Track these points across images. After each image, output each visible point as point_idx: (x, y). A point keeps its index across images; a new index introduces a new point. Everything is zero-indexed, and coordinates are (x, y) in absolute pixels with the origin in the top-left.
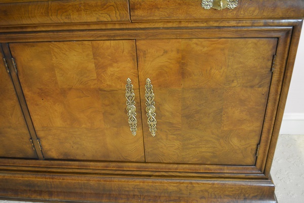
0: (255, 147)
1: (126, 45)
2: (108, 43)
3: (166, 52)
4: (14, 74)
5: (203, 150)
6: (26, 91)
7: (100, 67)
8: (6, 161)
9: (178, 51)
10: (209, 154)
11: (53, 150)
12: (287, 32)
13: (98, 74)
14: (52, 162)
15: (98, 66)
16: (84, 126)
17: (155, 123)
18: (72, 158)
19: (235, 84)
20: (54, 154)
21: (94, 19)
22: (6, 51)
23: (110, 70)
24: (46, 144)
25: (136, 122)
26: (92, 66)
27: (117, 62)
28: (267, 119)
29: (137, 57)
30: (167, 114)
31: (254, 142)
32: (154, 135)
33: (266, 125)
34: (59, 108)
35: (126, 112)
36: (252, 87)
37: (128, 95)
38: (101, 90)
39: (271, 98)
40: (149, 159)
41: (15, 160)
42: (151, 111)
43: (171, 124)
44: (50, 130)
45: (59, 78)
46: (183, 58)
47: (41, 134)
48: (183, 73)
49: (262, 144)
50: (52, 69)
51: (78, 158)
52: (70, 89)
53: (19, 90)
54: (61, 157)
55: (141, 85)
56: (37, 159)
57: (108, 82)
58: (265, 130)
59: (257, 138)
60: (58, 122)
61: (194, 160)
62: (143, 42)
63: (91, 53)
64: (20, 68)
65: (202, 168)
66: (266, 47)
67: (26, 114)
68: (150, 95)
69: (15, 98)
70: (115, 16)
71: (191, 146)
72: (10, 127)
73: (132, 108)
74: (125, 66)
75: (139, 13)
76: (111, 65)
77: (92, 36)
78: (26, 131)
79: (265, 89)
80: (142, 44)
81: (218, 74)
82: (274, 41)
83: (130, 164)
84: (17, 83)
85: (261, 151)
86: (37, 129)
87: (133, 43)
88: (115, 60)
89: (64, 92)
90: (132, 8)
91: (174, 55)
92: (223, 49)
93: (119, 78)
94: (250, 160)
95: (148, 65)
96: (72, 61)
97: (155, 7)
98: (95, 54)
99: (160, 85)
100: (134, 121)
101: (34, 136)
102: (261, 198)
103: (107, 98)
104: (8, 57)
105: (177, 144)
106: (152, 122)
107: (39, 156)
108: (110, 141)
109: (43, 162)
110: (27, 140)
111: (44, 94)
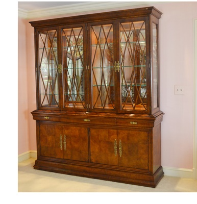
0: (147, 163)
1: (115, 131)
3: (124, 133)
4: (89, 135)
6: (91, 140)
7: (109, 136)
8: (79, 162)
10: (135, 164)
12: (150, 131)
14: (93, 164)
16: (103, 152)
18: (98, 163)
19: (140, 143)
20: (93, 161)
21: (109, 124)
23: (112, 137)
24: (92, 158)
26: (107, 135)
28: (149, 154)
29: (118, 134)
30: (124, 150)
32: (121, 156)
34: (98, 146)
35: (114, 148)
36: (144, 144)
37: (115, 143)
38: (109, 142)
39: (149, 147)
40: (119, 165)
41: (82, 162)
42: (120, 148)
43: (125, 153)
44: (94, 153)
45: (100, 138)
46: (128, 135)
47: (91, 154)
48: (128, 139)
49: (149, 162)
50: (98, 135)
51: (100, 163)
53: (89, 140)
55: (118, 141)
56: (88, 162)
57: (111, 140)
58: (149, 157)
59: (148, 160)
60: (97, 150)
61: (132, 167)
64: (91, 134)
65: (133, 169)
66: (146, 134)
67: (89, 147)
68: (120, 144)
70: (113, 124)
71: (130, 161)
72: (84, 151)
73: (116, 147)
74: (115, 136)
75: (118, 124)
77: (109, 128)
78: (88, 152)
79: (147, 145)
80: (119, 131)
81: (136, 140)
82: (147, 132)
83: (114, 166)
84: (89, 138)
85: (149, 164)
86: (91, 152)
87: (117, 130)
88: (113, 134)
89: (100, 142)
90: (117, 122)
91: (126, 134)
93: (113, 139)
94: (147, 168)
95: (120, 136)
96: (103, 133)
97: (121, 123)
98: (109, 132)
99: (123, 142)
100: (116, 152)
101: (89, 154)
102: (151, 181)
103: (110, 144)
104: (89, 131)
105: (127, 160)
106: (121, 152)
107: (89, 161)
108: (109, 158)
109: (90, 163)
110: (87, 155)
111: (95, 142)
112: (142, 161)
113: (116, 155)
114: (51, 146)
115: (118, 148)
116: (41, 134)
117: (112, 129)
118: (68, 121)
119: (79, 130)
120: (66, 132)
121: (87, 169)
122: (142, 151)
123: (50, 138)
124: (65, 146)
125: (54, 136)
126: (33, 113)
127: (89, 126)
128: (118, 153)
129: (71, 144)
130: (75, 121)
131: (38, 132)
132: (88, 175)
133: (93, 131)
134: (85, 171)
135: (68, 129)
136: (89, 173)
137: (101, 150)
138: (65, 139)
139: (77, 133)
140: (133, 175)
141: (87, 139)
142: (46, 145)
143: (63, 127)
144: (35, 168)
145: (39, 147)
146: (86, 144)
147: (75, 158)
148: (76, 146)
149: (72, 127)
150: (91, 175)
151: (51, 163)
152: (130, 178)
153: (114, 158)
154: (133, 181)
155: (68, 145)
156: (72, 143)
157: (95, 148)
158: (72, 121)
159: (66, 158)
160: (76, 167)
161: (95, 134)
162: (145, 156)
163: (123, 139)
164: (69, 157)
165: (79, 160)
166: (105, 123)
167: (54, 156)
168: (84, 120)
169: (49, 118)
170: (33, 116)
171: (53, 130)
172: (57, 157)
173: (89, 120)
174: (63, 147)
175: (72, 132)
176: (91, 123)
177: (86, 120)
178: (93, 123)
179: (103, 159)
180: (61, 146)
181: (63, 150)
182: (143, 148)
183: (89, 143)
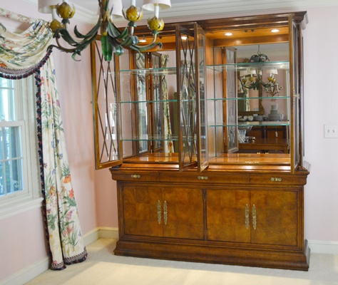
0: (295, 236)
1: (247, 192)
2: (241, 191)
3: (260, 195)
4: (205, 200)
5: (275, 237)
6: (207, 208)
8: (190, 240)
10: (277, 239)
11: (212, 236)
12: (299, 190)
13: (236, 202)
14: (211, 242)
15: (237, 199)
16: (227, 224)
18: (220, 240)
19: (284, 208)
20: (212, 238)
21: (238, 182)
22: (204, 192)
23: (241, 201)
24: (209, 233)
26: (234, 199)
28: (298, 223)
29: (250, 196)
30: (260, 219)
31: (295, 234)
32: (255, 229)
33: (298, 226)
34: (219, 215)
35: (245, 217)
36: (291, 209)
37: (246, 210)
38: (236, 208)
39: (298, 214)
40: (252, 242)
41: (194, 241)
42: (254, 217)
43: (262, 224)
44: (213, 225)
45: (222, 203)
46: (266, 197)
47: (208, 227)
48: (266, 203)
49: (298, 234)
50: (219, 199)
51: (222, 240)
52: (225, 207)
53: (205, 207)
54: (215, 240)
55: (251, 207)
56: (204, 240)
57: (239, 205)
58: (298, 228)
59: (296, 232)
60: (217, 222)
61: (271, 243)
63: (234, 194)
64: (208, 199)
66: (294, 195)
67: (205, 218)
68: (254, 212)
69: (203, 210)
70: (244, 182)
71: (269, 235)
72: (196, 223)
73: (247, 216)
74: (246, 200)
75: (252, 182)
76: (241, 199)
77: (236, 188)
78: (202, 225)
79: (296, 210)
80: (252, 192)
81: (278, 204)
82: (296, 193)
83: (244, 244)
84: (205, 204)
85: (298, 239)
86: (208, 225)
87: (249, 191)
88: (243, 197)
89: (222, 209)
90: (250, 180)
91: (263, 196)
92: (279, 195)
93: (243, 204)
94: (294, 243)
95: (254, 199)
96: (227, 197)
97: (256, 180)
98: (236, 194)
99: (258, 207)
100: (247, 222)
101: (205, 228)
102: (301, 262)
103: (238, 211)
104: (205, 194)
105: (264, 234)
106: (255, 223)
107: (205, 238)
108: (236, 231)
109: (206, 241)
110: (202, 230)
111: (214, 209)
112: (287, 233)
113: (247, 227)
114: (142, 218)
115: (251, 218)
116: (126, 201)
117: (242, 189)
118: (172, 179)
119: (189, 193)
120: (168, 196)
121: (203, 250)
122: (287, 220)
123: (140, 207)
124: (166, 218)
125: (148, 203)
128: (251, 224)
129: (175, 214)
131: (121, 199)
132: (205, 258)
133: (211, 194)
134: (199, 254)
135: (170, 192)
136: (206, 255)
137: (223, 221)
138: (165, 207)
139: (186, 197)
140: (275, 255)
141: (202, 205)
142: (134, 218)
143: (163, 189)
144: (115, 254)
145: (122, 221)
146: (200, 212)
147: (182, 235)
148: (184, 216)
149: (177, 189)
150: (209, 259)
151: (142, 244)
152: (269, 260)
153: (243, 233)
154: (275, 263)
155: (171, 216)
156: (178, 212)
157: (214, 219)
158: (178, 180)
159: (167, 235)
160: (184, 248)
161: (215, 197)
162: (292, 227)
163: (258, 203)
164: (172, 234)
165: (187, 237)
166: (233, 182)
167: (147, 234)
168: (199, 177)
169: (139, 176)
170: (113, 174)
171: (146, 194)
172: (152, 235)
173: (206, 178)
174: (162, 219)
175: (176, 197)
176: (209, 182)
177: (202, 178)
178: (212, 182)
179: (227, 234)
180: (160, 218)
181: (163, 224)
182: (288, 215)
183: (205, 211)
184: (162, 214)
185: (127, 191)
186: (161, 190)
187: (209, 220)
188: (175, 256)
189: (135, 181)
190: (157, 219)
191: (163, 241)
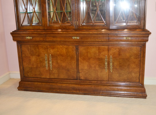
0: (139, 76)
1: (106, 47)
2: (102, 46)
3: (116, 49)
4: (77, 53)
5: (125, 77)
6: (79, 58)
7: (100, 52)
8: (68, 80)
9: (118, 49)
10: (126, 78)
11: (83, 77)
12: (143, 45)
13: (99, 54)
14: (82, 81)
16: (93, 69)
17: (112, 68)
18: (87, 79)
19: (132, 58)
20: (82, 78)
21: (101, 40)
22: (77, 47)
24: (81, 75)
25: (107, 68)
26: (97, 52)
27: (104, 51)
28: (141, 67)
29: (108, 50)
30: (115, 65)
31: (138, 75)
32: (111, 72)
33: (141, 69)
34: (87, 63)
35: (105, 64)
36: (136, 58)
37: (106, 60)
38: (99, 58)
39: (141, 61)
40: (110, 80)
41: (70, 80)
42: (111, 64)
43: (116, 69)
44: (83, 70)
45: (89, 55)
46: (120, 50)
47: (80, 71)
48: (119, 54)
49: (141, 75)
50: (87, 52)
51: (89, 79)
52: (91, 58)
53: (77, 58)
54: (84, 79)
55: (109, 57)
56: (77, 80)
57: (101, 56)
58: (141, 71)
59: (139, 73)
60: (86, 68)
62: (110, 46)
63: (98, 49)
64: (79, 52)
66: (139, 48)
67: (78, 65)
68: (111, 60)
69: (76, 60)
71: (121, 76)
72: (72, 69)
73: (106, 63)
74: (106, 52)
75: (111, 40)
76: (102, 52)
77: (99, 44)
78: (76, 70)
79: (140, 59)
81: (128, 55)
82: (140, 47)
83: (104, 82)
84: (77, 56)
85: (140, 77)
86: (79, 70)
87: (108, 47)
89: (89, 59)
91: (117, 50)
92: (129, 49)
93: (104, 55)
94: (138, 81)
95: (111, 52)
96: (93, 50)
98: (99, 49)
99: (114, 58)
100: (106, 67)
101: (78, 72)
103: (101, 61)
104: (77, 49)
105: (118, 75)
106: (111, 68)
107: (78, 78)
108: (99, 73)
109: (79, 81)
110: (76, 73)
111: (84, 59)
112: (133, 74)
113: (106, 71)
114: (35, 66)
115: (109, 64)
116: (23, 55)
118: (54, 39)
119: (66, 48)
120: (52, 51)
121: (76, 86)
122: (133, 66)
123: (33, 59)
124: (51, 66)
125: (39, 56)
126: (13, 34)
127: (78, 44)
129: (57, 63)
130: (63, 39)
131: (20, 53)
133: (81, 49)
134: (74, 89)
135: (53, 48)
136: (79, 90)
137: (90, 67)
138: (50, 59)
139: (64, 51)
141: (76, 56)
142: (30, 66)
143: (49, 46)
144: (19, 90)
145: (22, 68)
147: (62, 76)
148: (64, 64)
149: (58, 46)
151: (36, 83)
153: (104, 74)
155: (54, 64)
156: (59, 61)
157: (84, 66)
158: (59, 40)
159: (52, 77)
160: (64, 85)
161: (84, 51)
162: (137, 70)
163: (114, 54)
164: (56, 76)
165: (66, 77)
166: (97, 40)
167: (39, 76)
168: (73, 38)
169: (31, 38)
170: (13, 37)
171: (37, 50)
172: (43, 77)
173: (78, 38)
174: (49, 66)
175: (58, 51)
176: (80, 40)
177: (76, 38)
178: (82, 40)
179: (92, 75)
180: (47, 65)
181: (49, 70)
182: (134, 62)
183: (78, 60)
184: (49, 63)
185: (24, 48)
186: (47, 47)
187: (80, 67)
188: (58, 91)
189: (29, 41)
190: (45, 66)
191: (50, 81)
